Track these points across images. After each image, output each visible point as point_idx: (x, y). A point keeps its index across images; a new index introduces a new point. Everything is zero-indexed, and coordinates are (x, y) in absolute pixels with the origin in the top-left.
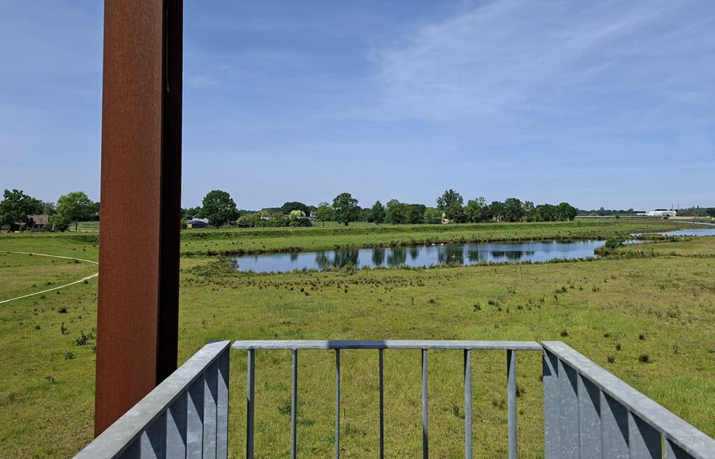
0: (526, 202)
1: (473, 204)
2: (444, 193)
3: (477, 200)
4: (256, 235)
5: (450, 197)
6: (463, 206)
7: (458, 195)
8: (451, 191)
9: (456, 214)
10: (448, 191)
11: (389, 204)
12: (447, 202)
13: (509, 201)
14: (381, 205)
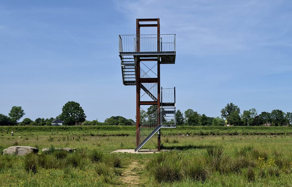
0: (287, 113)
1: (247, 113)
2: (226, 106)
3: (250, 110)
4: (99, 129)
5: (231, 109)
6: (240, 114)
7: (236, 107)
8: (231, 104)
9: (235, 120)
10: (229, 104)
11: (186, 112)
12: (228, 112)
13: (274, 112)
14: (180, 112)
